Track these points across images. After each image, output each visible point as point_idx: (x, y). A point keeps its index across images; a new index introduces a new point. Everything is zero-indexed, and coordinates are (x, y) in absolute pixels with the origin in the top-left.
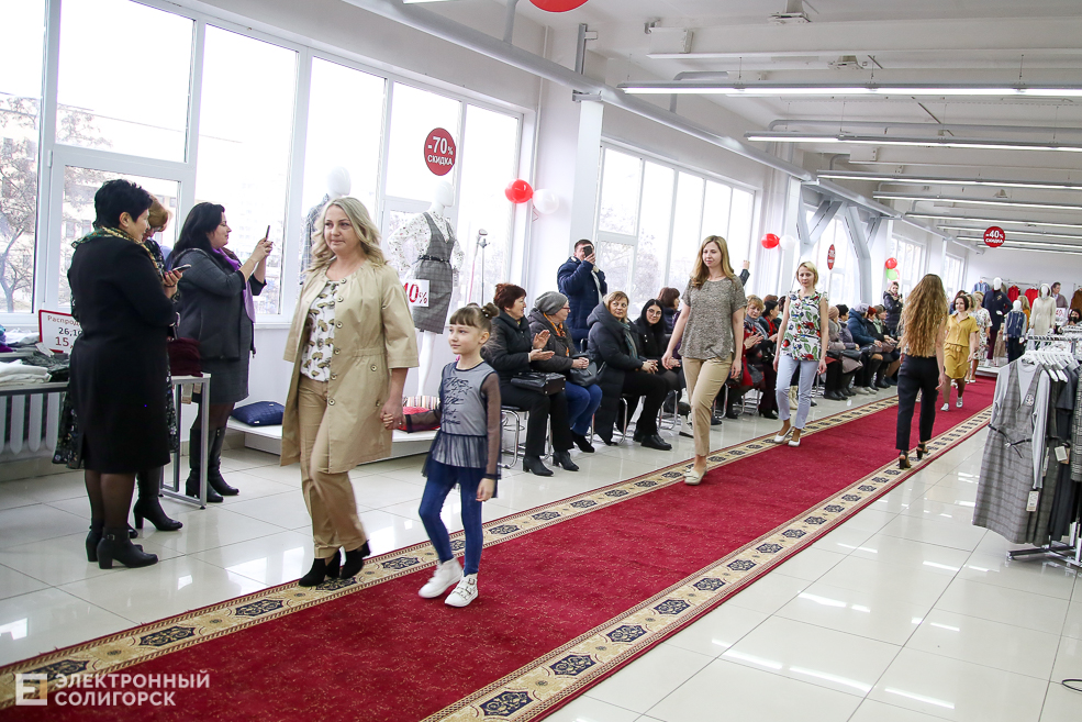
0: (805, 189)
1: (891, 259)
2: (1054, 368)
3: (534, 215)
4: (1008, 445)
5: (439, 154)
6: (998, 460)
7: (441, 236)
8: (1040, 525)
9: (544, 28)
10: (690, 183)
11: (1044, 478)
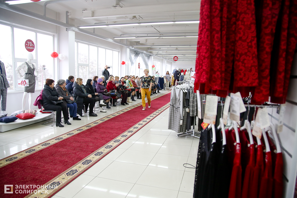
0: (131, 50)
2: (184, 89)
3: (59, 61)
4: (174, 109)
5: (29, 46)
6: (173, 113)
7: (31, 68)
8: (184, 128)
9: (57, 13)
10: (102, 50)
11: (184, 116)
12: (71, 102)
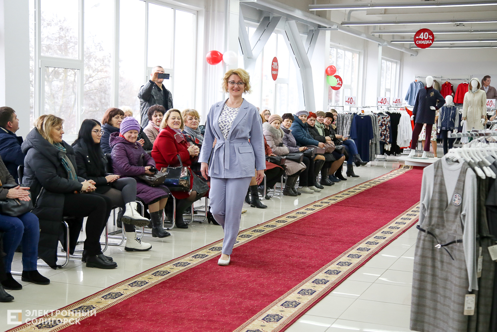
1: (331, 67)
2: (481, 165)
4: (438, 246)
6: (429, 262)
11: (479, 279)
12: (16, 210)
